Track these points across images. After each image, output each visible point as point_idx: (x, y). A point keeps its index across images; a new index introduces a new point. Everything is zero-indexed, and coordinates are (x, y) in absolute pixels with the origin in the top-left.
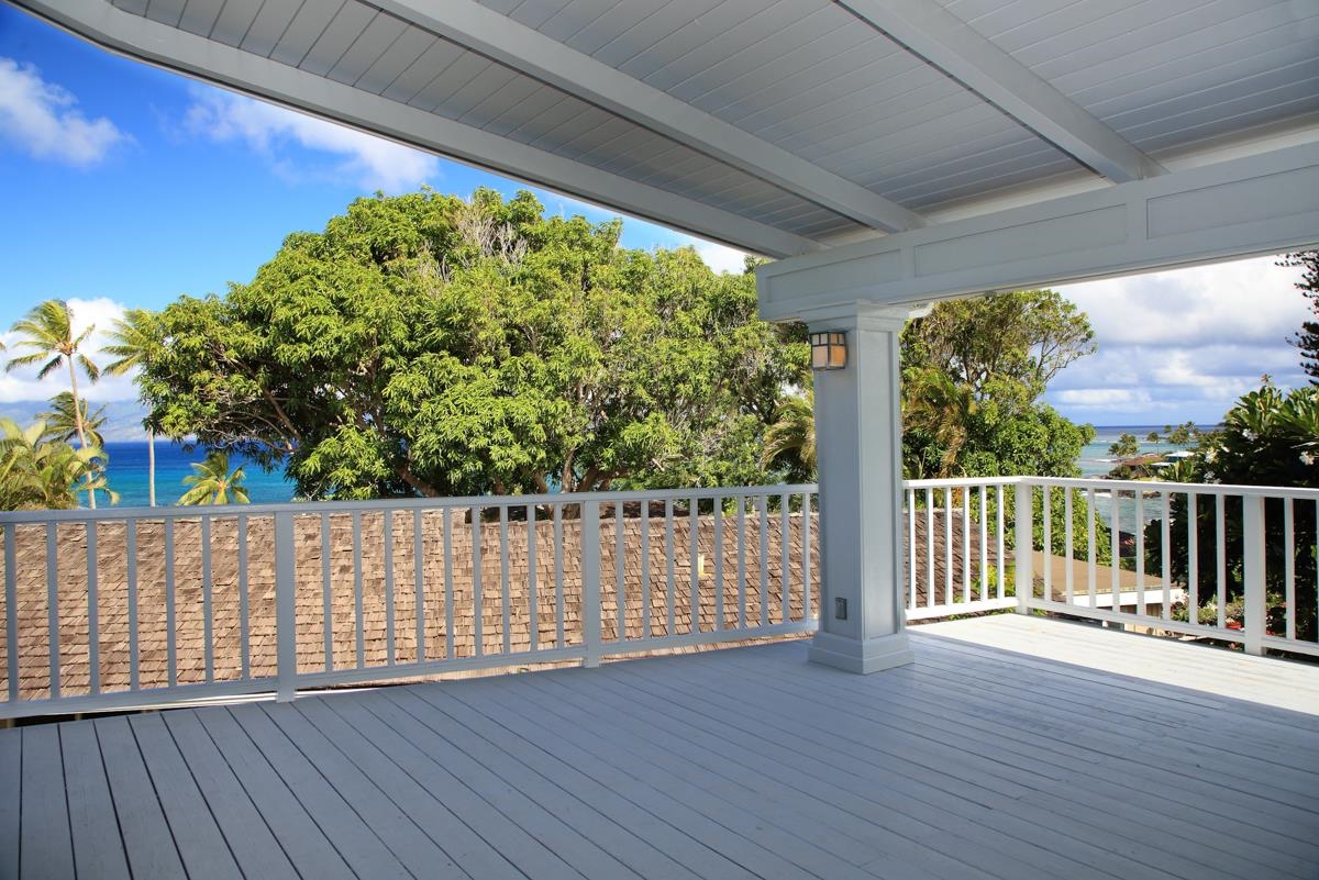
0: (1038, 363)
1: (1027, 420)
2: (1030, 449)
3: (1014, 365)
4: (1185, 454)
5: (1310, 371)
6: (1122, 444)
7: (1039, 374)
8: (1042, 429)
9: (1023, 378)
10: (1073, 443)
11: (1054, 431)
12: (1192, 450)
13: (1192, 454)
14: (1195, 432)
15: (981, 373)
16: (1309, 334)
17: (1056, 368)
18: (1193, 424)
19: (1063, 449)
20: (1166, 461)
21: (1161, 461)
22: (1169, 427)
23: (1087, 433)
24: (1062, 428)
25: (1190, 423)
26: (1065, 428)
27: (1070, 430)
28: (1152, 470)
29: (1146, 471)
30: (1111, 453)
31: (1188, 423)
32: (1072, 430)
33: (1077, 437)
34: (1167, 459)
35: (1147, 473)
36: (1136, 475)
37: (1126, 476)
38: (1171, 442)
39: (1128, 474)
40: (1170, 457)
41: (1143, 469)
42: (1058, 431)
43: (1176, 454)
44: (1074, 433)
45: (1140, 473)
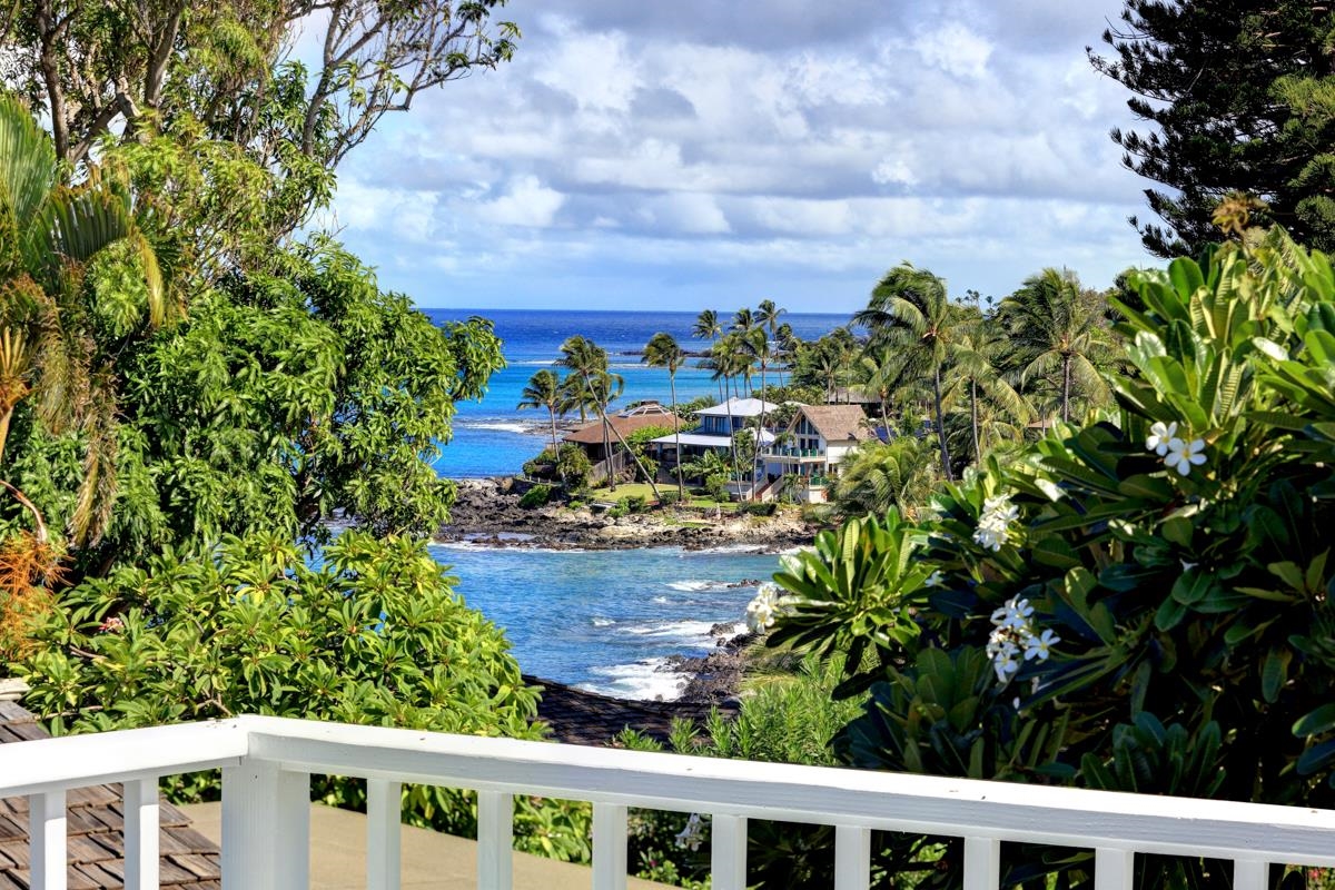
0: (310, 88)
1: (267, 303)
2: (273, 413)
3: (223, 89)
4: (750, 408)
5: (1138, 159)
6: (567, 374)
7: (312, 127)
8: (314, 335)
9: (257, 143)
10: (423, 390)
11: (360, 344)
12: (769, 396)
13: (770, 407)
14: (780, 335)
15: (109, 114)
16: (1143, 39)
17: (375, 105)
18: (776, 310)
19: (390, 410)
20: (696, 432)
21: (682, 431)
22: (709, 317)
23: (470, 345)
24: (389, 330)
25: (768, 307)
26: (398, 333)
27: (416, 339)
28: (654, 458)
29: (634, 462)
30: (529, 400)
31: (763, 306)
32: (420, 338)
33: (439, 365)
34: (699, 423)
35: (638, 467)
36: (604, 476)
37: (576, 480)
38: (713, 366)
39: (579, 472)
40: (708, 417)
41: (627, 455)
42: (374, 343)
43: (725, 405)
44: (426, 350)
45: (617, 467)
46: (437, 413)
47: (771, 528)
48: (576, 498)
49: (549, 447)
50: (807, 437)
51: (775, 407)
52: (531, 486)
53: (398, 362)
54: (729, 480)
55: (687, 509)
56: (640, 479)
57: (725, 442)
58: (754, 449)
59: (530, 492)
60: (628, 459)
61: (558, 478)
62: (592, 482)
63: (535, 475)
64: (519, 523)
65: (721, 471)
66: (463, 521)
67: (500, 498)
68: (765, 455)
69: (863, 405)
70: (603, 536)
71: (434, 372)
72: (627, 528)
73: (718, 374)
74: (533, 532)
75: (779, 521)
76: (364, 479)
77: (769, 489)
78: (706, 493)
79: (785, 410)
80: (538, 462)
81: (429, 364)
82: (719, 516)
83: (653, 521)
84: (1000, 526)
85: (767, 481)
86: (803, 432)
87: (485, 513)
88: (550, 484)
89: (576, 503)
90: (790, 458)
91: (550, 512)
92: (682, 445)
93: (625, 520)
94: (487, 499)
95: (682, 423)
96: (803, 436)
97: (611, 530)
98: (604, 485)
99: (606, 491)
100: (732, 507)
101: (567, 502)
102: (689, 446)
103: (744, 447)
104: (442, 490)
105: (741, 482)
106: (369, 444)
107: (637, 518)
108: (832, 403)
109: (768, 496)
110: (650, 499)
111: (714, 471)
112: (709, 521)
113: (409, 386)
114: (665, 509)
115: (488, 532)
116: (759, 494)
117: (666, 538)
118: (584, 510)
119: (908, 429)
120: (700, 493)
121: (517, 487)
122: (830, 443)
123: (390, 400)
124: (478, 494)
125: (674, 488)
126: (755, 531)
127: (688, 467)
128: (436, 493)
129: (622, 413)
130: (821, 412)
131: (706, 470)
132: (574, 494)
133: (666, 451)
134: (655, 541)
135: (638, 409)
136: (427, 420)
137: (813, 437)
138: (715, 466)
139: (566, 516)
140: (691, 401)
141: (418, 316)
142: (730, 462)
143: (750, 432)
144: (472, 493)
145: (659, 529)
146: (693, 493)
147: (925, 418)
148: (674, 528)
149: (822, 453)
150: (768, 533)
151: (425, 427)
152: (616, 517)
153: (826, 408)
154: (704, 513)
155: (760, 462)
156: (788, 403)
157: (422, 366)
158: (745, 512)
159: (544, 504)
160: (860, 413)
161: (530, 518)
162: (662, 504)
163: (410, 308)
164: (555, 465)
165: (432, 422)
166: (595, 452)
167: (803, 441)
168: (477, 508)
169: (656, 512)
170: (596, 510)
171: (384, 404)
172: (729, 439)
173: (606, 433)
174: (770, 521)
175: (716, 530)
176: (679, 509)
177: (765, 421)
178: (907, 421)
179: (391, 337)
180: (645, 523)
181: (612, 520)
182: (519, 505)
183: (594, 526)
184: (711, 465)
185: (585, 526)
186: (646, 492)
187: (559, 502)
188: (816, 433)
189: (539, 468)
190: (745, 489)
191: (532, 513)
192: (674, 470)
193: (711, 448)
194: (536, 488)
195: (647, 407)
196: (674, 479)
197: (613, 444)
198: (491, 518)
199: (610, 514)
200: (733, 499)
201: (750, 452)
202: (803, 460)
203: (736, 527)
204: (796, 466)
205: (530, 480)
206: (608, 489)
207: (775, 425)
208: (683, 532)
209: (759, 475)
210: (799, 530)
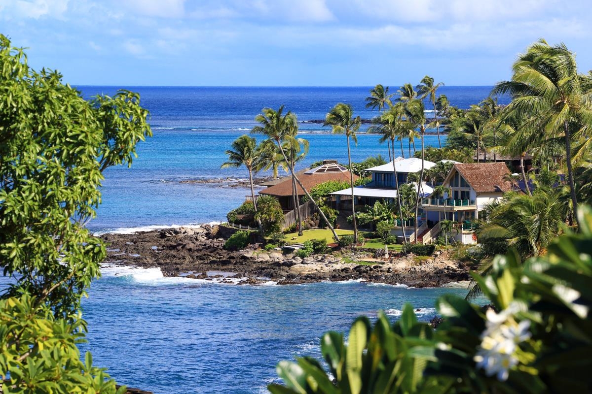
4: (411, 165)
10: (73, 159)
12: (428, 156)
13: (429, 165)
18: (435, 84)
19: (41, 178)
20: (369, 186)
21: (357, 186)
22: (381, 91)
23: (116, 117)
24: (38, 104)
25: (428, 82)
26: (47, 107)
27: (66, 111)
28: (334, 208)
29: (318, 211)
30: (233, 161)
31: (424, 81)
32: (70, 110)
33: (86, 137)
34: (370, 179)
35: (321, 215)
36: (293, 223)
37: (271, 226)
38: (383, 132)
39: (273, 219)
40: (378, 174)
41: (312, 205)
42: (23, 116)
43: (391, 164)
44: (77, 123)
45: (304, 215)
46: (86, 180)
47: (431, 265)
48: (270, 241)
49: (249, 199)
50: (460, 189)
51: (433, 164)
52: (234, 231)
53: (50, 133)
54: (396, 226)
55: (361, 250)
56: (322, 225)
57: (392, 194)
58: (415, 200)
59: (233, 236)
60: (313, 209)
61: (255, 225)
62: (283, 228)
63: (237, 222)
64: (224, 263)
65: (389, 218)
66: (178, 261)
67: (209, 242)
68: (425, 205)
69: (507, 162)
70: (292, 272)
71: (82, 143)
72: (312, 266)
73: (385, 138)
74: (235, 270)
75: (437, 260)
76: (19, 242)
77: (429, 233)
78: (376, 236)
79: (442, 167)
80: (239, 212)
81: (78, 135)
82: (387, 256)
83: (332, 259)
84: (508, 347)
85: (427, 226)
86: (457, 185)
87: (196, 254)
88: (249, 230)
89: (270, 245)
90: (446, 207)
91: (249, 253)
92: (356, 197)
93: (310, 259)
94: (198, 243)
95: (357, 179)
96: (456, 189)
97: (299, 267)
98: (293, 230)
99: (295, 235)
100: (398, 248)
101: (263, 245)
102: (363, 197)
103: (408, 198)
104: (93, 249)
105: (405, 227)
106: (22, 209)
107: (320, 258)
108: (481, 161)
109: (427, 239)
110: (330, 241)
111: (383, 218)
112: (379, 260)
113: (59, 155)
114: (343, 250)
115: (198, 270)
116: (420, 237)
117: (344, 274)
118: (277, 251)
119: (545, 181)
120: (371, 237)
121: (222, 232)
122: (479, 194)
123: (42, 169)
124: (191, 238)
125: (350, 232)
126: (418, 268)
127: (361, 215)
128: (87, 253)
129: (308, 171)
130: (471, 169)
131: (375, 218)
132: (268, 238)
133: (344, 201)
134: (336, 276)
135: (320, 168)
136: (76, 188)
137: (465, 189)
138: (384, 214)
139: (262, 256)
140: (363, 161)
141: (67, 92)
142: (396, 211)
143: (412, 186)
144: (186, 238)
145: (338, 267)
146: (366, 236)
147: (559, 172)
148: (351, 266)
149: (473, 203)
150: (428, 270)
151: (74, 195)
152: (302, 256)
153: (476, 165)
154: (375, 253)
155: (420, 211)
156: (444, 161)
157: (71, 137)
158: (409, 252)
159: (245, 246)
160: (503, 168)
161: (233, 258)
162: (340, 246)
163: (57, 84)
164: (253, 214)
165: (82, 188)
166: (287, 203)
167: (456, 193)
168: (190, 250)
169: (336, 253)
170: (287, 251)
171: (36, 172)
172: (395, 191)
173: (294, 187)
174: (430, 260)
175: (385, 267)
176: (354, 250)
177: (425, 177)
178: (545, 174)
179: (41, 110)
180: (326, 262)
181: (300, 259)
182: (224, 248)
183: (285, 264)
184: (380, 214)
185: (278, 264)
186: (327, 236)
187: (257, 245)
188: (468, 186)
189: (240, 217)
190: (409, 233)
191: (235, 254)
192: (350, 217)
193: (381, 200)
194: (238, 233)
195: (328, 166)
196: (350, 225)
197: (300, 196)
198: (201, 258)
199: (297, 254)
200: (399, 241)
201: (412, 202)
202: (456, 208)
203: (401, 265)
204: (451, 214)
205: (233, 226)
206: (297, 234)
207: (433, 180)
208: (357, 269)
209: (420, 222)
210: (454, 267)
